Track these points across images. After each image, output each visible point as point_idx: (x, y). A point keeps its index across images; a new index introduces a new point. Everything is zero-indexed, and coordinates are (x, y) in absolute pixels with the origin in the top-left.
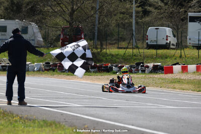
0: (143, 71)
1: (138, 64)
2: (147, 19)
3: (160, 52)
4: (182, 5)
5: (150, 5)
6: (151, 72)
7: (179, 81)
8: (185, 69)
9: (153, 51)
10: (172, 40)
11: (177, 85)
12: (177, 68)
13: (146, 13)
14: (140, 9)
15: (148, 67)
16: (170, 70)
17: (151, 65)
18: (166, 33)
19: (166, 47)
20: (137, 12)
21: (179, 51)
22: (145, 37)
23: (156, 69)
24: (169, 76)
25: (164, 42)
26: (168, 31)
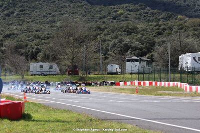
0: (106, 85)
1: (104, 82)
2: (107, 61)
3: (113, 75)
4: (123, 54)
5: (108, 55)
6: (110, 85)
7: (123, 89)
8: (125, 84)
9: (111, 75)
10: (119, 70)
11: (122, 91)
12: (122, 83)
13: (106, 58)
14: (104, 56)
15: (108, 83)
16: (118, 84)
17: (110, 82)
19: (116, 73)
20: (102, 58)
21: (122, 75)
22: (106, 69)
23: (112, 84)
24: (118, 87)
25: (115, 71)
26: (117, 66)
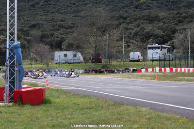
0: (128, 72)
1: (126, 69)
2: (129, 49)
3: (135, 63)
4: (144, 42)
5: (130, 43)
6: (132, 72)
7: (144, 76)
8: (147, 70)
9: (133, 63)
10: (141, 58)
11: (143, 78)
12: (143, 70)
13: (128, 46)
15: (130, 70)
16: (140, 71)
17: (132, 69)
19: (138, 61)
20: (125, 46)
21: (144, 63)
22: (129, 57)
23: (134, 71)
24: (140, 73)
25: (137, 59)
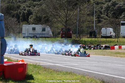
0: (100, 49)
1: (98, 45)
3: (108, 39)
4: (117, 18)
6: (104, 49)
8: (120, 47)
9: (105, 39)
10: (113, 34)
11: (118, 55)
12: (116, 47)
14: (97, 19)
15: (102, 46)
16: (113, 48)
17: (104, 46)
18: (110, 31)
19: (110, 37)
21: (117, 39)
23: (106, 48)
24: (113, 51)
25: (109, 35)
26: (111, 30)
